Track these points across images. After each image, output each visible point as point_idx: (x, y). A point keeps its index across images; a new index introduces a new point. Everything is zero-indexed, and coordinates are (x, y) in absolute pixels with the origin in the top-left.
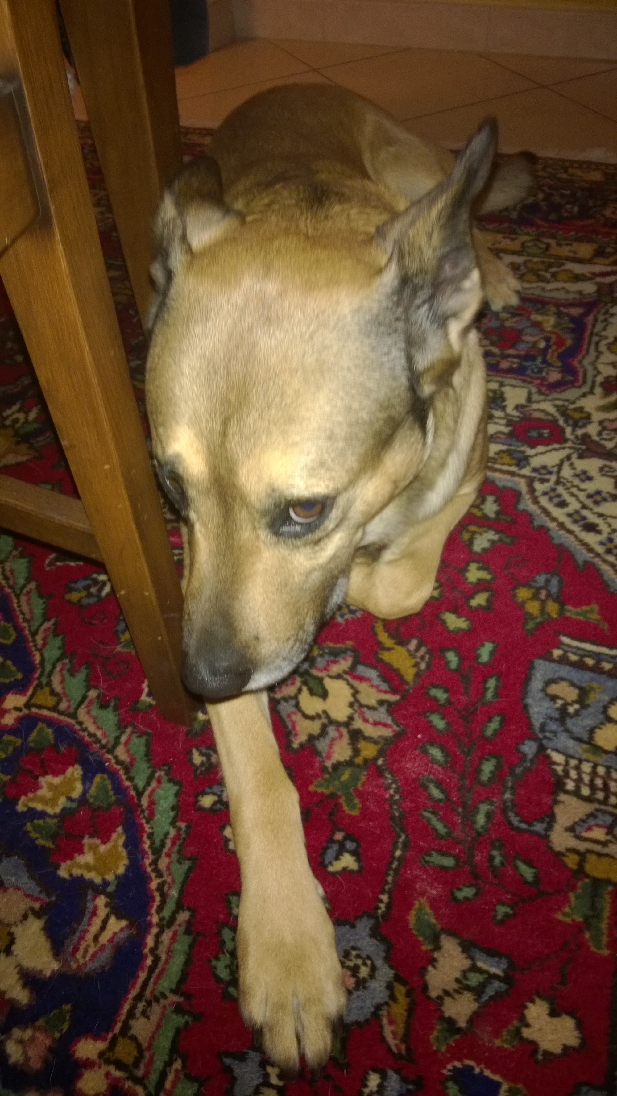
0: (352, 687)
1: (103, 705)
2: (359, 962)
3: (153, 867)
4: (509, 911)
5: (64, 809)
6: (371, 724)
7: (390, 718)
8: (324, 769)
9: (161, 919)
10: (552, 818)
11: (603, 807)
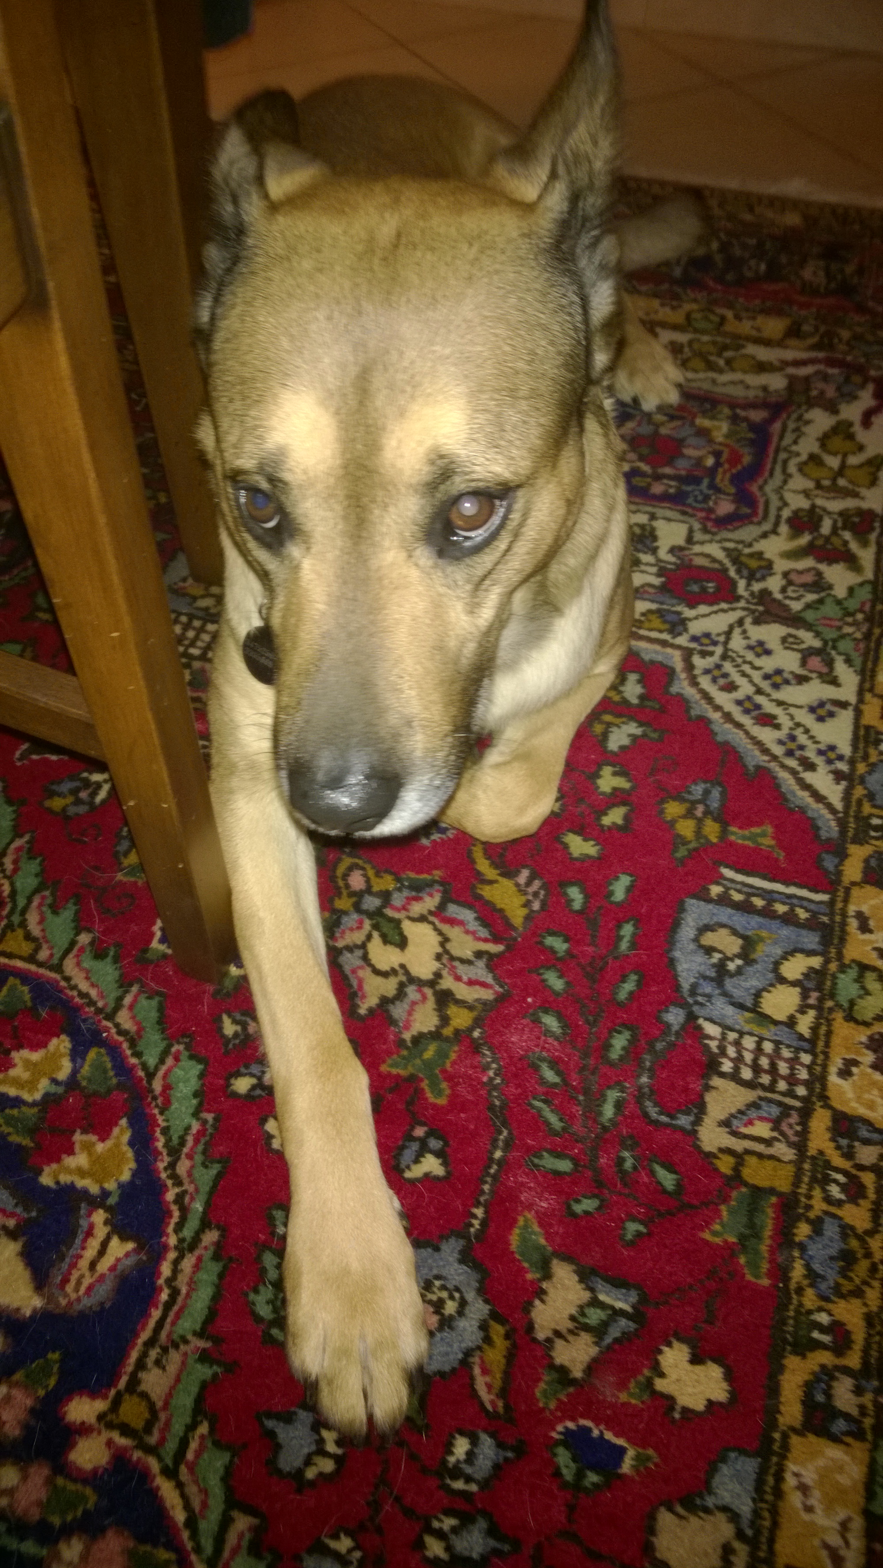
0: (440, 933)
1: (99, 955)
2: (444, 1294)
3: (169, 1172)
4: (642, 1228)
5: (47, 1095)
6: (465, 983)
7: (490, 975)
8: (401, 1043)
9: (181, 1241)
10: (702, 1109)
11: (769, 1095)
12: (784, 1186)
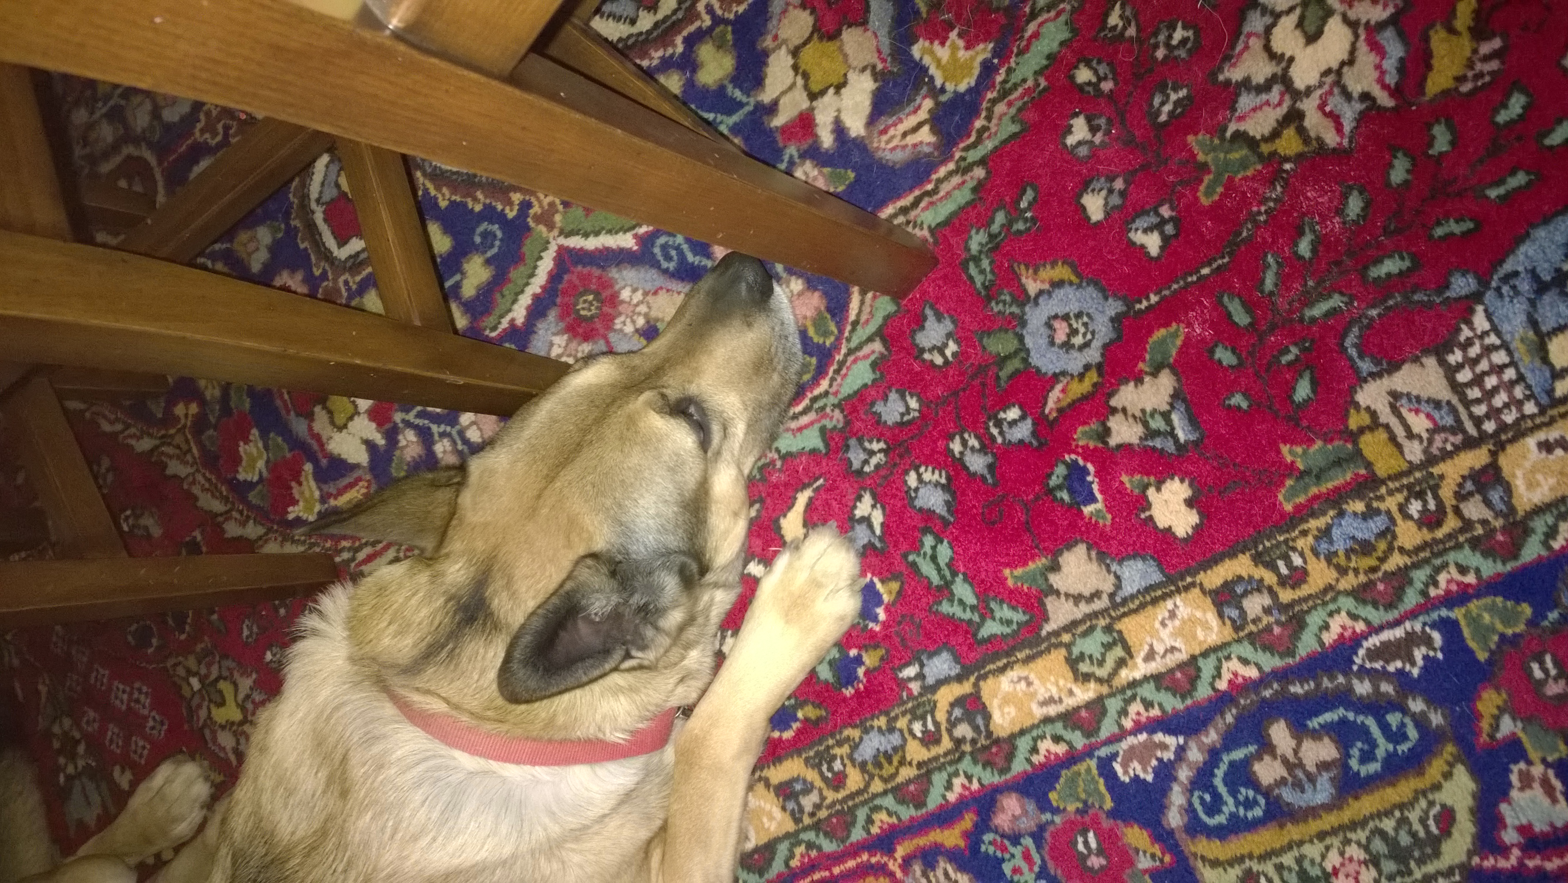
0: (1353, 51)
2: (1082, 330)
3: (990, 105)
4: (1245, 406)
6: (1324, 114)
7: (1353, 124)
8: (1222, 129)
9: (963, 159)
10: (1391, 370)
11: (1458, 406)
12: (1381, 470)
